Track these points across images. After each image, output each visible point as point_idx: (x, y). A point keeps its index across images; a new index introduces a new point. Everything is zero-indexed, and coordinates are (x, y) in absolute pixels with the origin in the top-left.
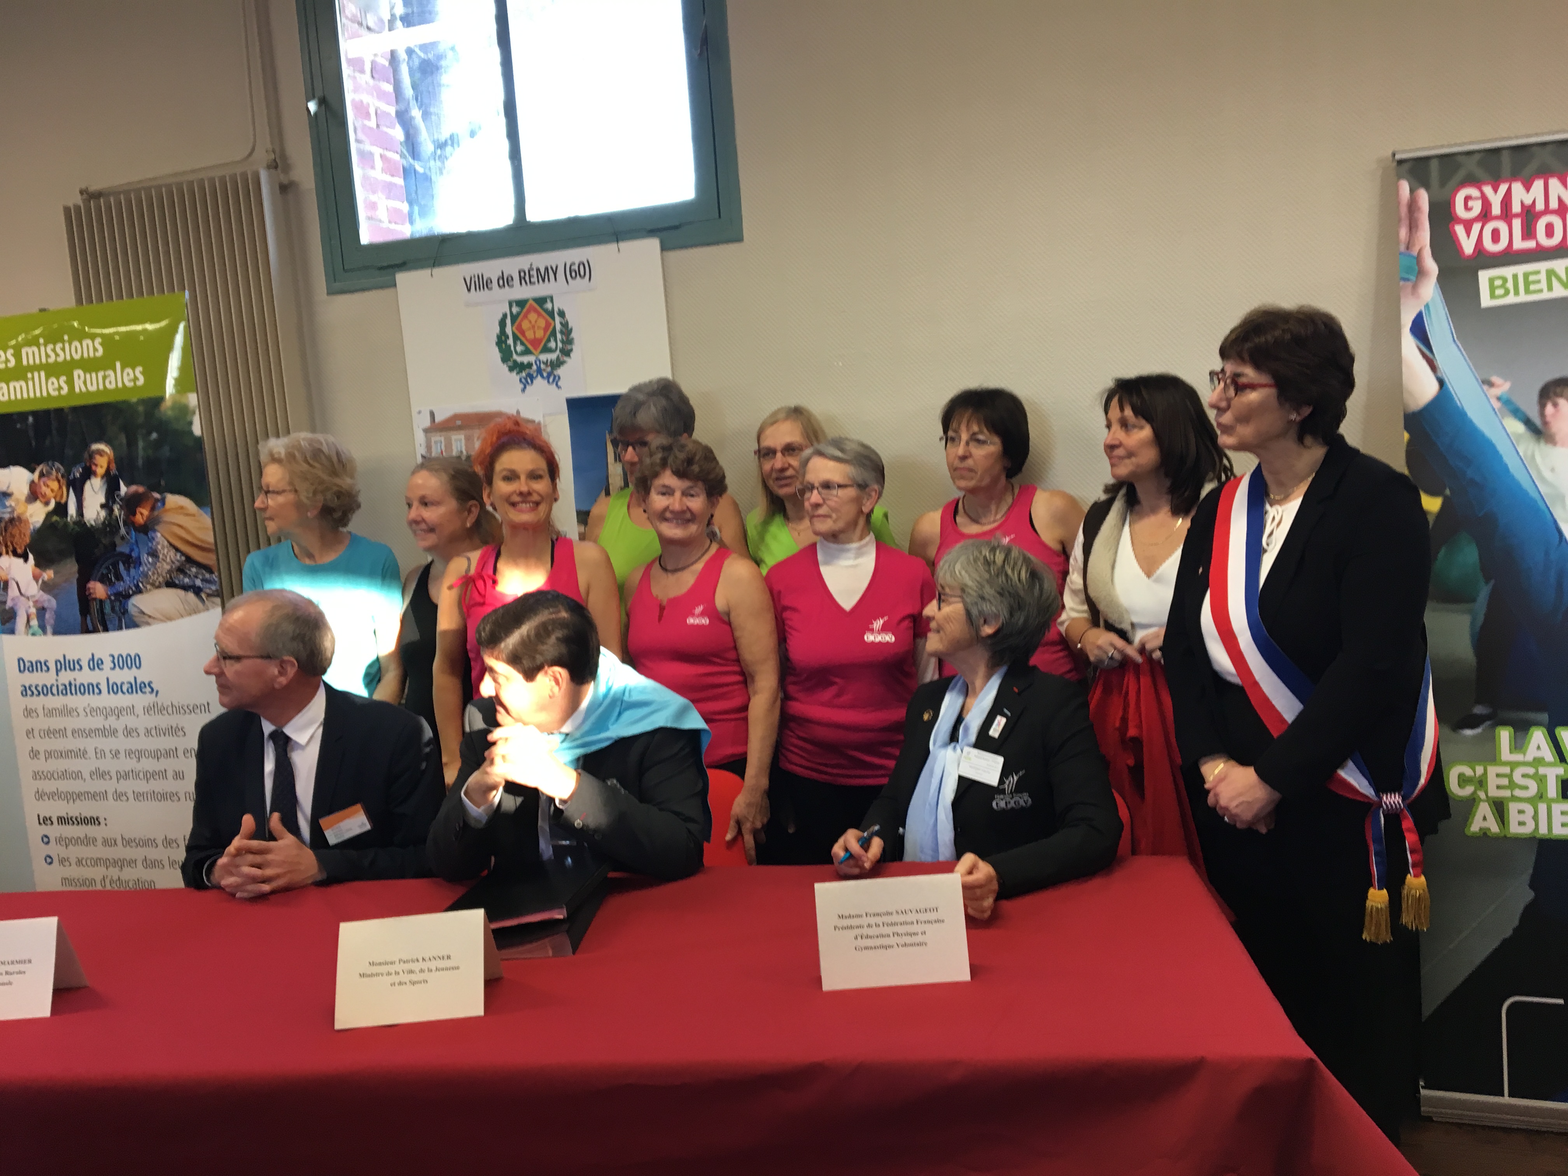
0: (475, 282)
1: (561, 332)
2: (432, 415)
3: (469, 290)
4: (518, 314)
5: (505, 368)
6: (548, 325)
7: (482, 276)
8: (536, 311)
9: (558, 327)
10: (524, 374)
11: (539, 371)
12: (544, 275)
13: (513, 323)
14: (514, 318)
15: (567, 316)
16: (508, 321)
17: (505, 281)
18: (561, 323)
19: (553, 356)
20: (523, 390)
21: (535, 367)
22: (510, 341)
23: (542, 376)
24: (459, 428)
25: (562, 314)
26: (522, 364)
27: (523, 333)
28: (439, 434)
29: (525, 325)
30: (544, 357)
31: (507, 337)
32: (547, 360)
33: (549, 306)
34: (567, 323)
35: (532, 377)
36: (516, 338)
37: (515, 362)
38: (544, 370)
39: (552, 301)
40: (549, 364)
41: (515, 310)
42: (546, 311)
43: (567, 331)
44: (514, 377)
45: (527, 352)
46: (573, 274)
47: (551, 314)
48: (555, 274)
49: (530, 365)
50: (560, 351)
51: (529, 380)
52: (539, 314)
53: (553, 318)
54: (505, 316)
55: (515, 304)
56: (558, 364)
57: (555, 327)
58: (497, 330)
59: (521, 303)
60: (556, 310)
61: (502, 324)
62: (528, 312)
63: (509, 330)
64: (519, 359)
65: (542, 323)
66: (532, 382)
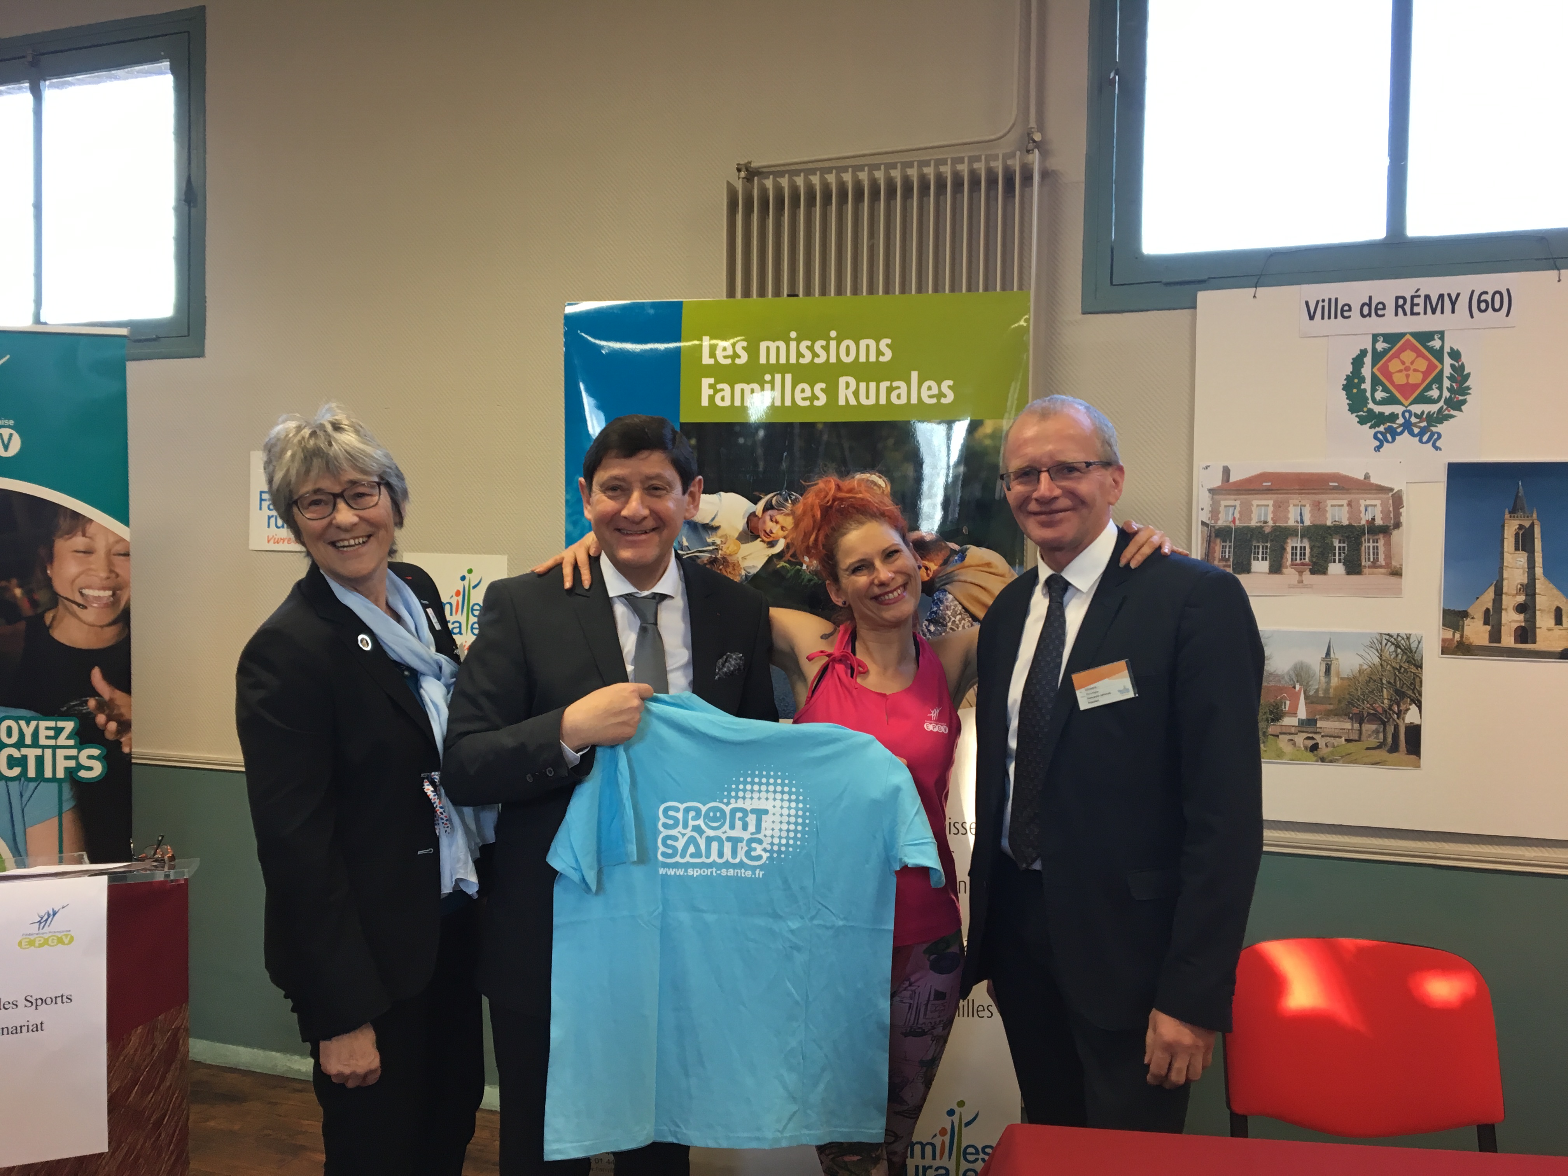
0: (1323, 307)
1: (1451, 378)
2: (1226, 471)
3: (1312, 318)
4: (1385, 351)
5: (1353, 419)
6: (1431, 367)
7: (1336, 300)
8: (1414, 349)
9: (1447, 371)
10: (1382, 428)
11: (1408, 426)
12: (1434, 305)
13: (1374, 364)
14: (1377, 357)
15: (1464, 359)
16: (1368, 360)
17: (1371, 309)
18: (1452, 366)
19: (1434, 408)
20: (1378, 449)
21: (1401, 421)
22: (1367, 386)
23: (1412, 433)
24: (1268, 491)
25: (1455, 355)
26: (1381, 414)
27: (1389, 376)
28: (1233, 497)
29: (1394, 366)
30: (1417, 409)
31: (1362, 380)
32: (1423, 413)
33: (1436, 344)
34: (1462, 367)
35: (1394, 434)
36: (1375, 381)
37: (1370, 411)
38: (1415, 425)
39: (1442, 339)
40: (1424, 416)
41: (1381, 346)
42: (1431, 350)
43: (1460, 376)
44: (1367, 432)
45: (1391, 400)
46: (1483, 306)
47: (1438, 354)
48: (1453, 304)
49: (1393, 417)
50: (1445, 403)
51: (1389, 438)
52: (1420, 355)
53: (1441, 361)
54: (1364, 353)
55: (1382, 339)
56: (1441, 418)
57: (1442, 371)
58: (1349, 369)
59: (1392, 338)
60: (1447, 349)
61: (1358, 362)
62: (1402, 350)
63: (1366, 371)
64: (1377, 409)
65: (1422, 365)
66: (1394, 440)
